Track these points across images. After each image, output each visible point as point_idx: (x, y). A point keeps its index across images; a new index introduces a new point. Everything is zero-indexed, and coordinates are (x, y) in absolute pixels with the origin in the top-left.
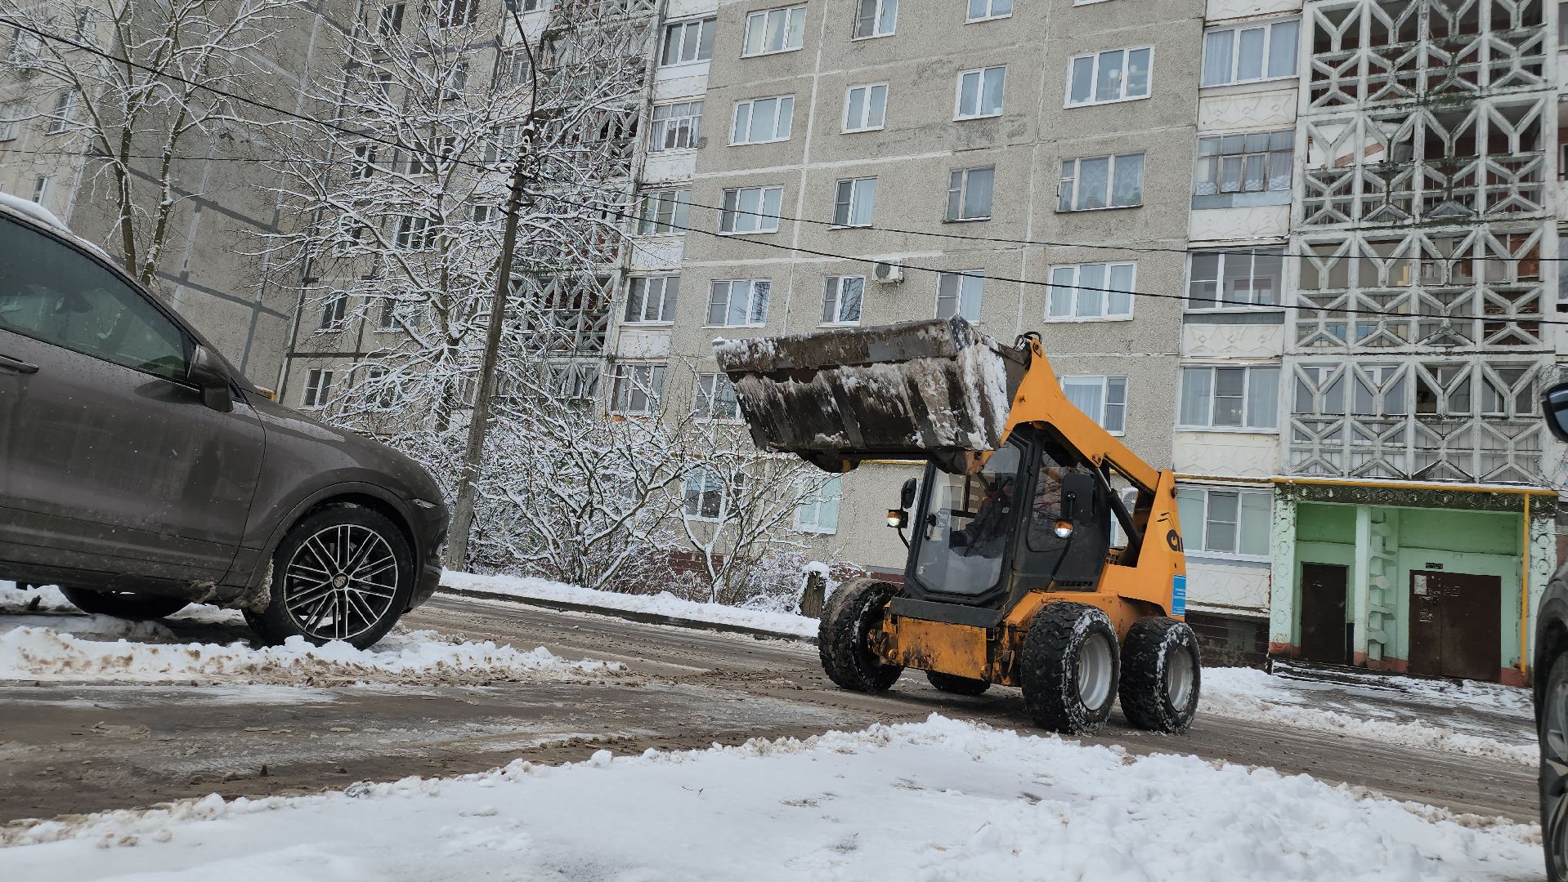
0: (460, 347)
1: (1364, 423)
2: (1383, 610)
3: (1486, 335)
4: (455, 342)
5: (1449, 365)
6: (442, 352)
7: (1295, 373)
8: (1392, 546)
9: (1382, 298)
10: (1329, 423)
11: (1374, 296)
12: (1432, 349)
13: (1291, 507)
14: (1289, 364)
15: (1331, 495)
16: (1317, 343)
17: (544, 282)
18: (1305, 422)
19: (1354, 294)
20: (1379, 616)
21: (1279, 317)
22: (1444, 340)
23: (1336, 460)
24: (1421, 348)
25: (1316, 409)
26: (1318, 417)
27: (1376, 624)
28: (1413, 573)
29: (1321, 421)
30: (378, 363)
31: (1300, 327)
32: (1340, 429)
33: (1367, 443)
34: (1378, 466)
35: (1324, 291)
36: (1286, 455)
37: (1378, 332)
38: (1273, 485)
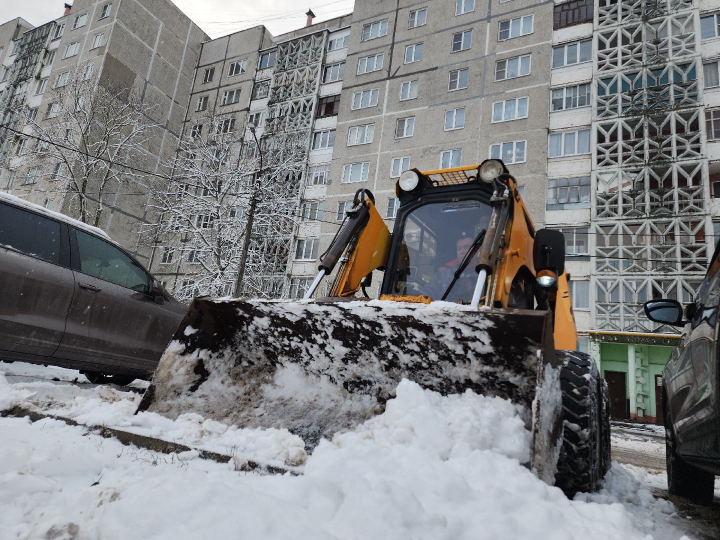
0: (225, 272)
1: (629, 306)
2: (643, 393)
3: (683, 267)
4: (223, 269)
5: (667, 280)
6: (218, 274)
7: (596, 284)
8: (646, 363)
9: (634, 250)
10: (614, 306)
11: (630, 249)
12: (658, 273)
13: (597, 345)
14: (593, 280)
15: (616, 339)
16: (606, 270)
17: (260, 243)
18: (602, 306)
19: (621, 248)
20: (641, 396)
21: (587, 258)
22: (663, 269)
23: (617, 323)
24: (653, 272)
25: (607, 300)
26: (608, 303)
27: (640, 400)
28: (656, 376)
29: (610, 305)
30: (190, 279)
31: (597, 263)
32: (618, 309)
33: (631, 315)
34: (637, 326)
35: (607, 247)
36: (594, 320)
37: (633, 265)
38: (588, 334)
